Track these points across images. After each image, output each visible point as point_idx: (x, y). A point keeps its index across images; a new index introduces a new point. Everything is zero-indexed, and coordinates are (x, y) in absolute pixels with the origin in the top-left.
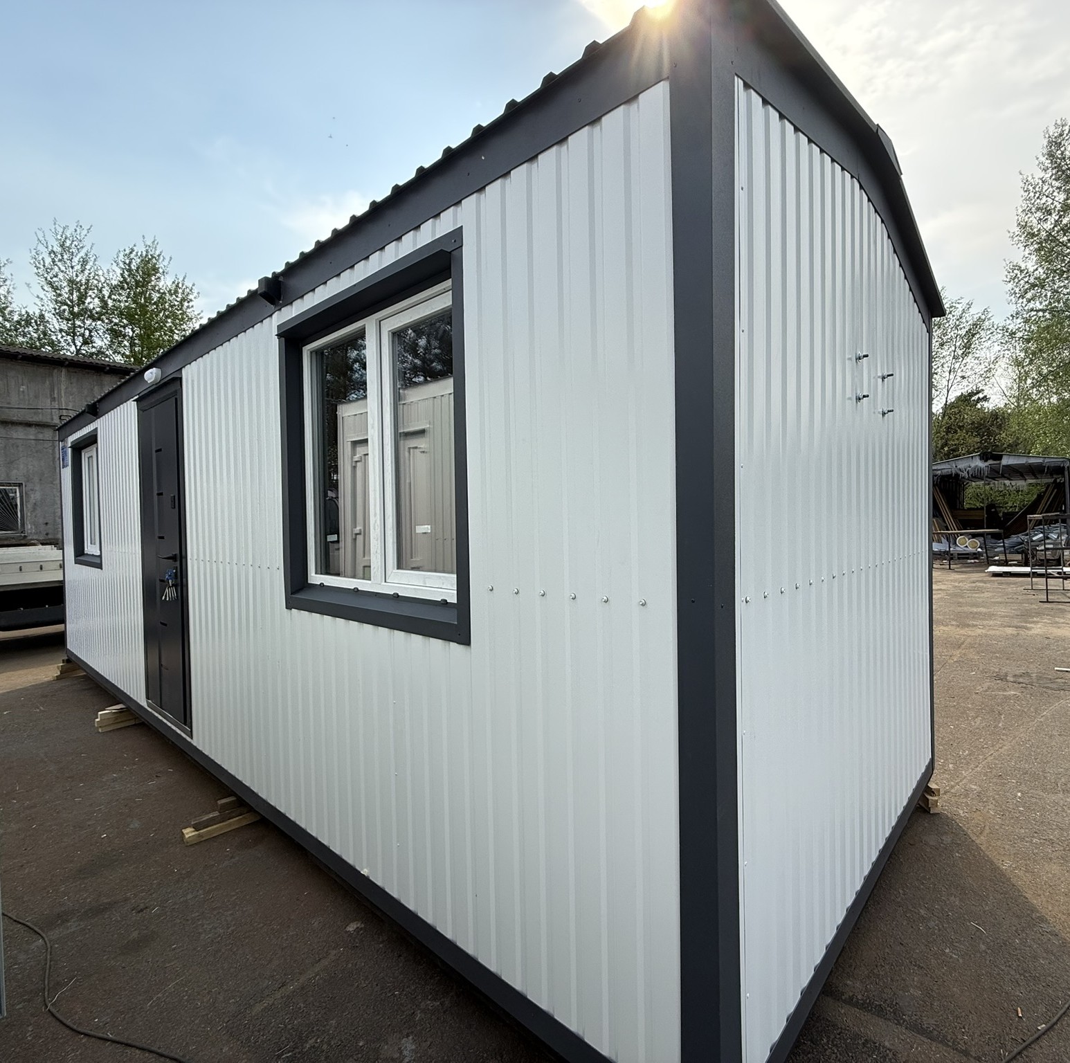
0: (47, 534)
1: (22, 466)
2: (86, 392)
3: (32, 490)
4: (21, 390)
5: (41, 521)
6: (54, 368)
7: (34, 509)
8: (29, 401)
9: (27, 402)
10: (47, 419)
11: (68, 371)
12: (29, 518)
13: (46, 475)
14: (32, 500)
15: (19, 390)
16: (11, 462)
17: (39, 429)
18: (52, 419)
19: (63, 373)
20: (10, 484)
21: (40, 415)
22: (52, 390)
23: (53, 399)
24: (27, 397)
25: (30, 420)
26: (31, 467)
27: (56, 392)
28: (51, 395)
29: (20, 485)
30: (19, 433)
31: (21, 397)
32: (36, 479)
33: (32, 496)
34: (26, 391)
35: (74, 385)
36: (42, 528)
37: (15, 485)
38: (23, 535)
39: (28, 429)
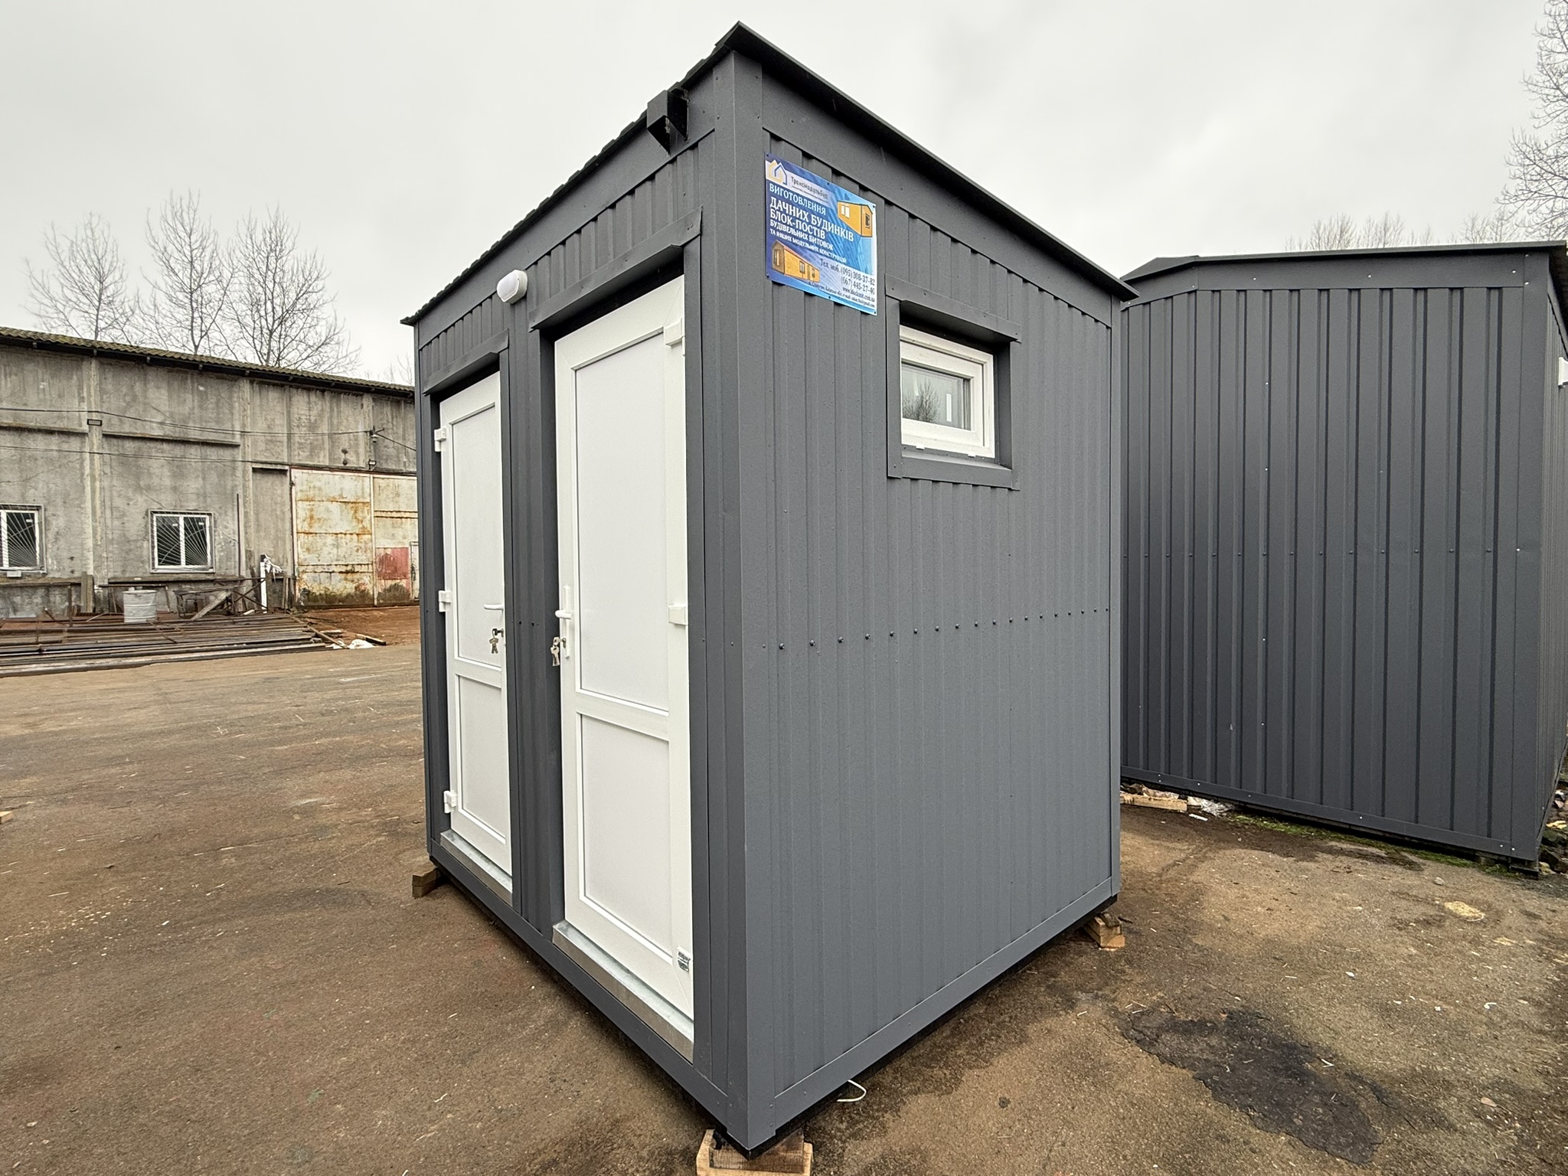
0: (72, 572)
1: (40, 485)
2: (124, 390)
3: (54, 515)
4: (41, 387)
5: (65, 555)
6: (82, 360)
7: (56, 539)
8: (51, 401)
9: (49, 403)
10: (73, 426)
11: (102, 363)
12: (50, 551)
13: (71, 497)
14: (54, 529)
15: (38, 389)
16: (27, 480)
17: (64, 438)
18: (81, 425)
19: (93, 365)
20: (24, 507)
21: (65, 421)
22: (80, 388)
23: (82, 399)
24: (48, 397)
25: (52, 426)
26: (51, 486)
27: (85, 390)
28: (79, 394)
29: (38, 508)
30: (39, 443)
31: (41, 396)
32: (59, 501)
33: (54, 523)
34: (47, 389)
35: (110, 380)
36: (67, 563)
37: (32, 508)
38: (41, 572)
39: (49, 437)
